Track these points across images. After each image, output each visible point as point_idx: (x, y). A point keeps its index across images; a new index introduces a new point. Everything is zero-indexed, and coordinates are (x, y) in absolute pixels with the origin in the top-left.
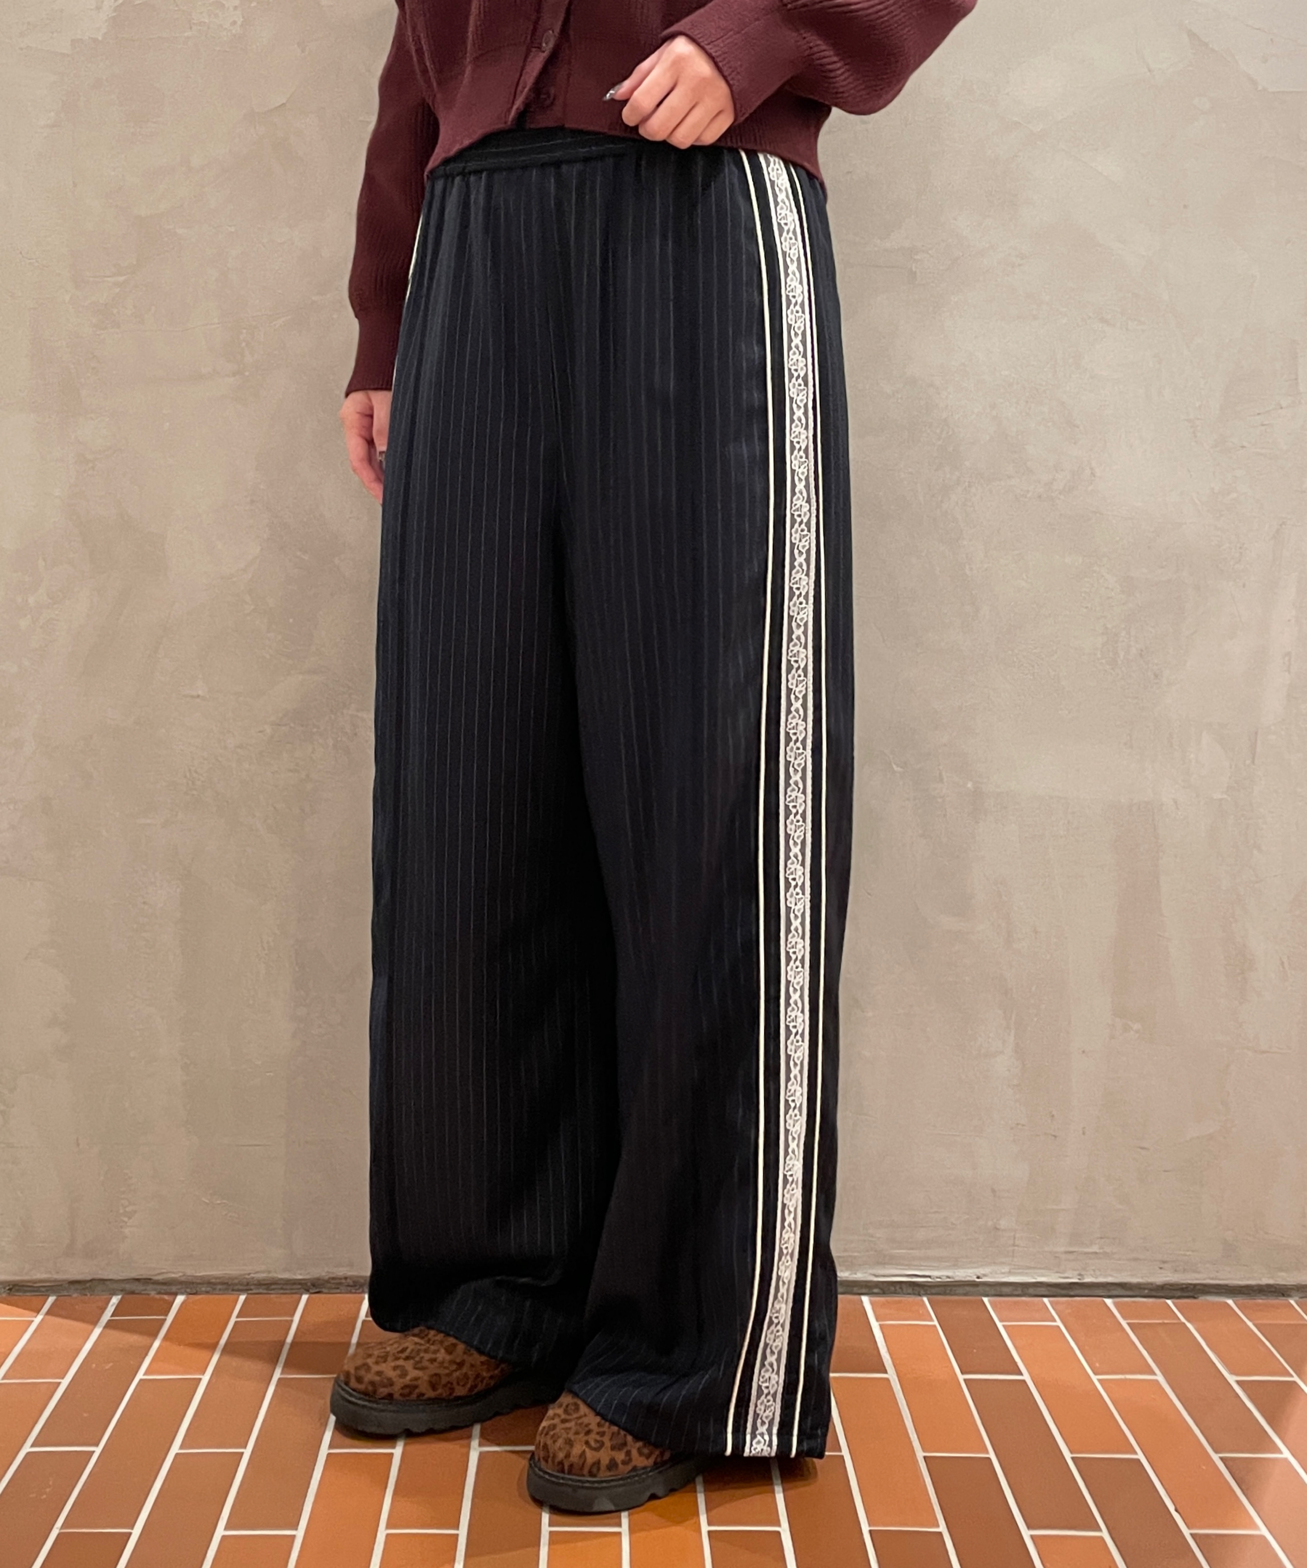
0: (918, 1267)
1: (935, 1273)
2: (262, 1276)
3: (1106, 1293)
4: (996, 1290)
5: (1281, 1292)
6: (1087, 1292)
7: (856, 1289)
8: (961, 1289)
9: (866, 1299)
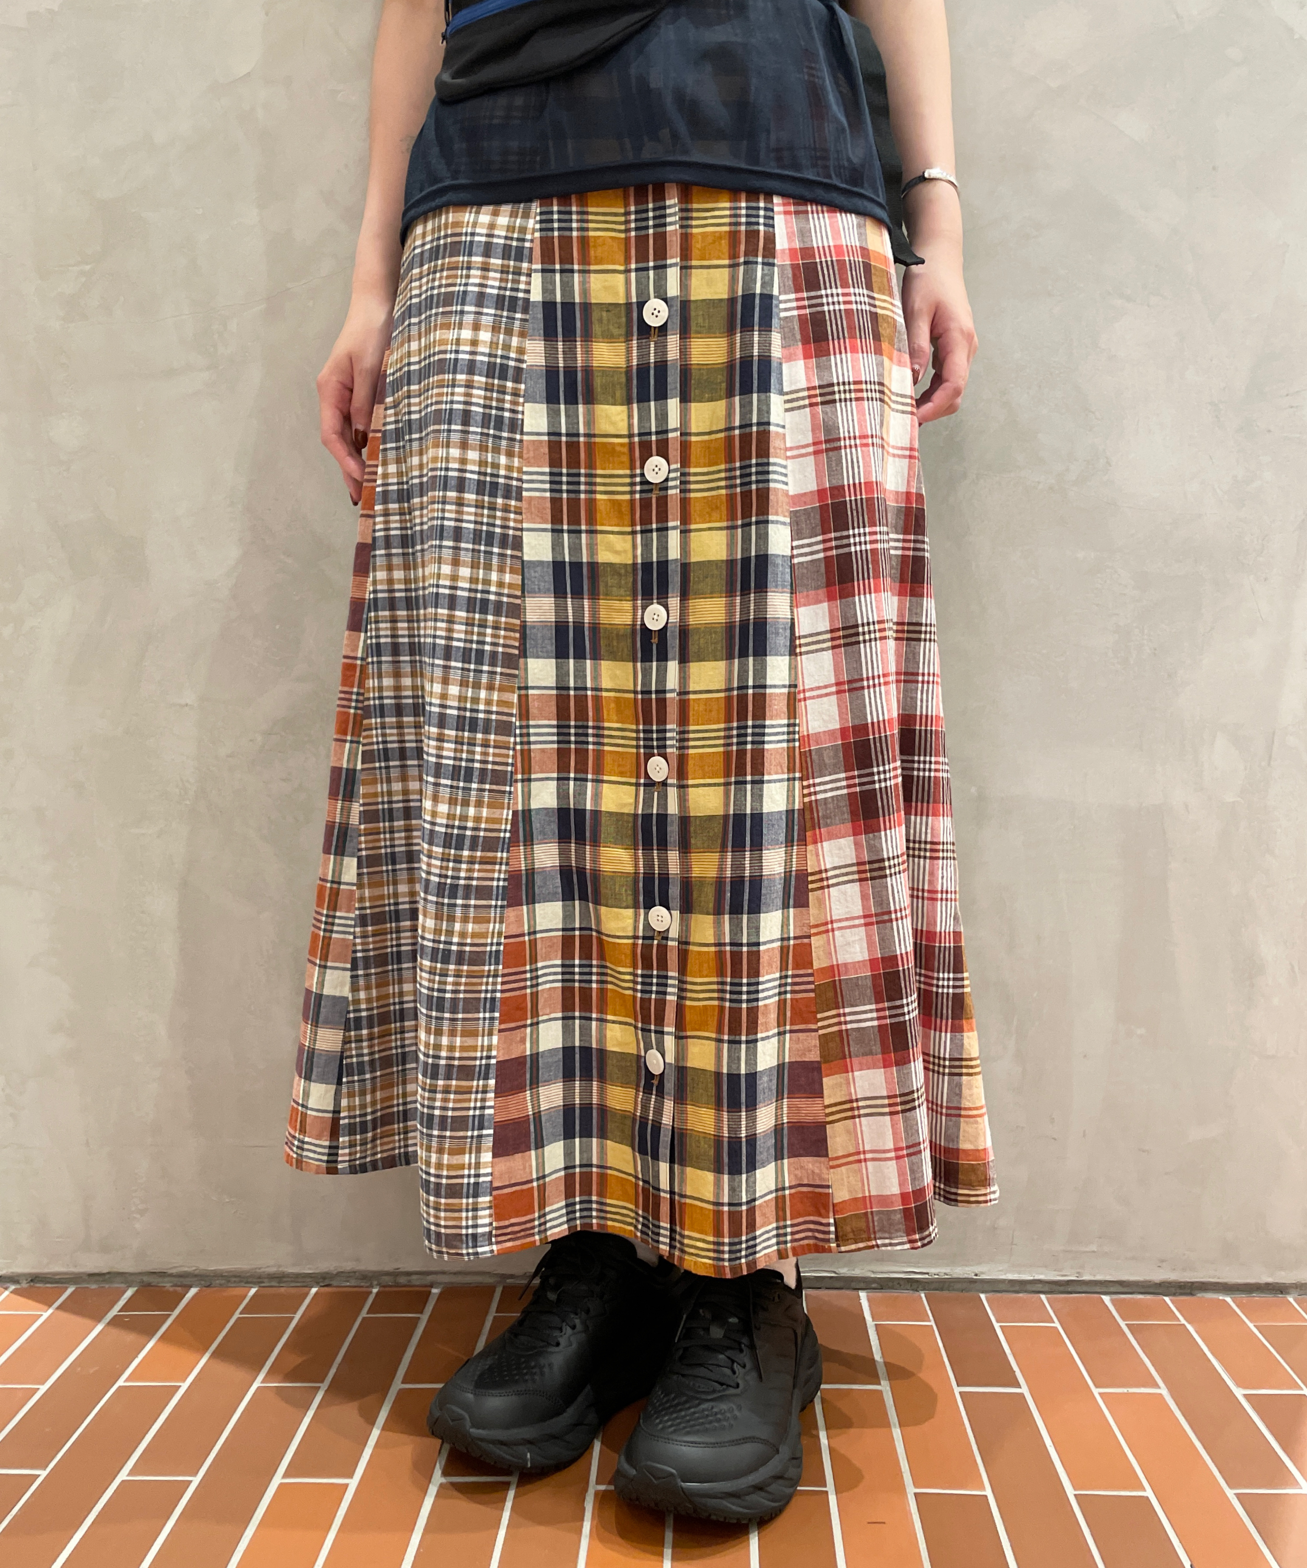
0: (916, 1266)
1: (933, 1270)
2: (273, 1270)
3: (1104, 1290)
4: (994, 1286)
5: (1279, 1289)
6: (1085, 1289)
7: (853, 1285)
8: (959, 1286)
9: (863, 1295)
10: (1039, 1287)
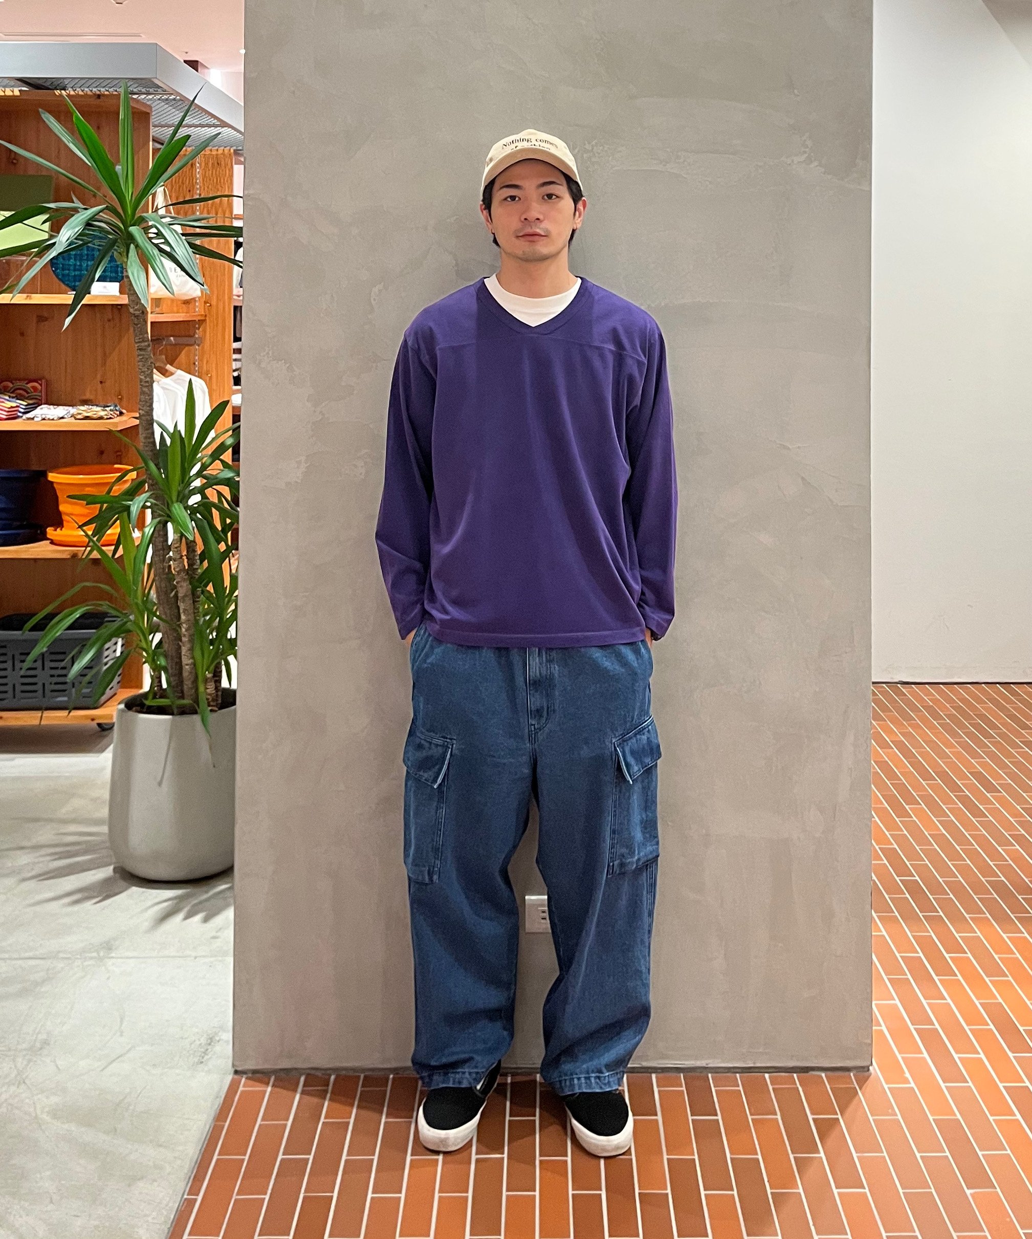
0: (679, 1060)
1: (686, 1063)
2: (372, 1066)
3: (766, 1071)
4: (715, 1070)
5: (847, 1069)
6: (757, 1070)
7: (650, 1070)
8: (699, 1070)
9: (654, 1076)
10: (735, 1071)
